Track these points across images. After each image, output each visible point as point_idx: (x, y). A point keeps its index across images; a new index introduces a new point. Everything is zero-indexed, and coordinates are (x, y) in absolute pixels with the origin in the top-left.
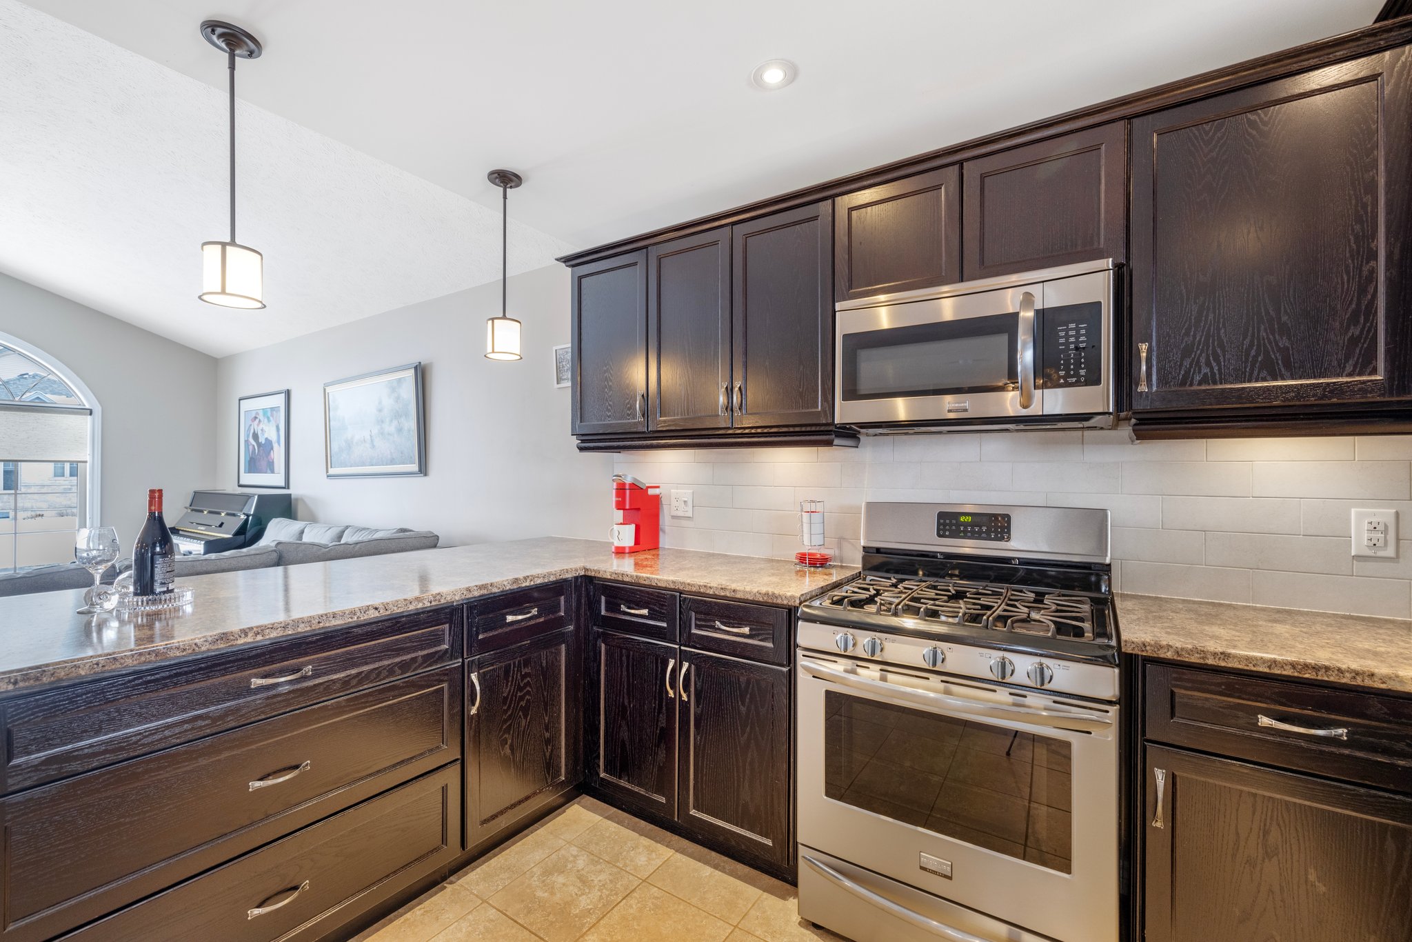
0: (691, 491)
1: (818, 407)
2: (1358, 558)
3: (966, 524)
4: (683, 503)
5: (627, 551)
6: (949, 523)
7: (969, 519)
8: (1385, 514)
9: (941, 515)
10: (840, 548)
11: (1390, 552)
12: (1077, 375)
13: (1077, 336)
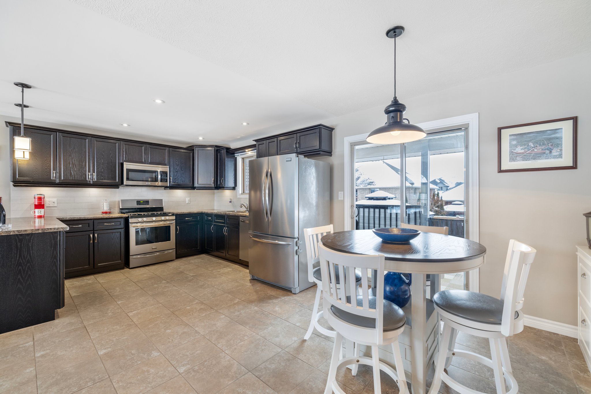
0: (56, 199)
1: (116, 181)
2: (187, 204)
3: (142, 203)
4: (53, 203)
5: (43, 216)
6: (139, 202)
7: (142, 202)
8: (189, 199)
9: (137, 201)
10: (110, 210)
11: (189, 203)
12: (165, 181)
13: (165, 175)
